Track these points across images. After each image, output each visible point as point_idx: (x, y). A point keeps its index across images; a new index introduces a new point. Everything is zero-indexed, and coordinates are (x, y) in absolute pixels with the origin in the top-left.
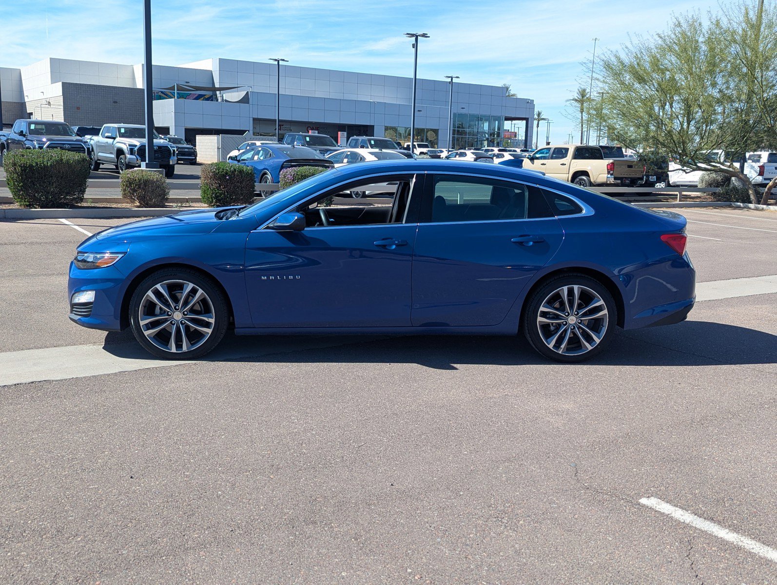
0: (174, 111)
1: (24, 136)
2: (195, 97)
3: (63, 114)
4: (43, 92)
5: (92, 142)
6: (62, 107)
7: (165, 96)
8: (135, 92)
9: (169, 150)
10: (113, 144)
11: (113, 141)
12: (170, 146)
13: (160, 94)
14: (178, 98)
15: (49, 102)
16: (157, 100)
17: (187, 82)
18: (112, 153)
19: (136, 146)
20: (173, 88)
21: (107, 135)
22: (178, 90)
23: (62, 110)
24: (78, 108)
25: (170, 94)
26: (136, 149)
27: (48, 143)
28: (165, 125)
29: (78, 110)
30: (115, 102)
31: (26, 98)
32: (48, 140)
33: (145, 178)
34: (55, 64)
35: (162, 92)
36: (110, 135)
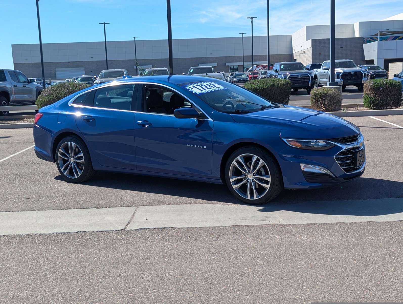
0: (377, 49)
1: (278, 72)
2: (392, 38)
3: (311, 58)
4: (302, 47)
5: (317, 73)
6: (311, 54)
7: (373, 40)
8: (354, 39)
9: (362, 74)
10: (327, 73)
11: (328, 71)
12: (363, 72)
13: (370, 39)
14: (380, 40)
15: (305, 52)
16: (368, 43)
17: (387, 30)
18: (327, 79)
19: (340, 73)
20: (377, 35)
21: (324, 67)
22: (380, 35)
23: (311, 55)
24: (320, 54)
25: (376, 39)
26: (341, 75)
27: (289, 75)
28: (372, 59)
29: (320, 55)
30: (341, 48)
31: (293, 51)
32: (289, 73)
33: (325, 92)
34: (309, 29)
35: (371, 38)
36: (326, 67)
